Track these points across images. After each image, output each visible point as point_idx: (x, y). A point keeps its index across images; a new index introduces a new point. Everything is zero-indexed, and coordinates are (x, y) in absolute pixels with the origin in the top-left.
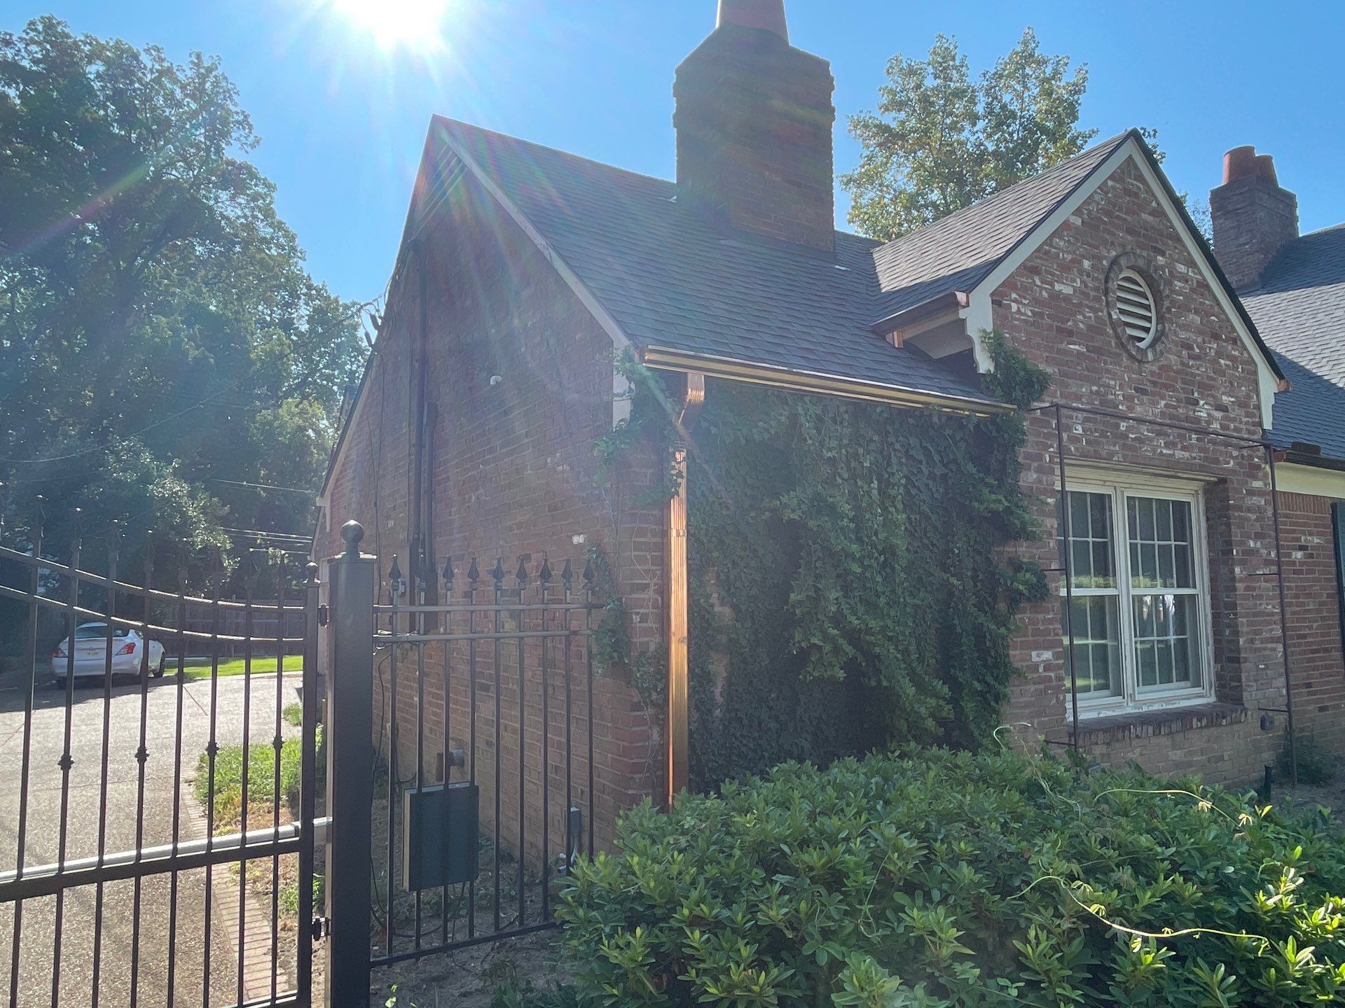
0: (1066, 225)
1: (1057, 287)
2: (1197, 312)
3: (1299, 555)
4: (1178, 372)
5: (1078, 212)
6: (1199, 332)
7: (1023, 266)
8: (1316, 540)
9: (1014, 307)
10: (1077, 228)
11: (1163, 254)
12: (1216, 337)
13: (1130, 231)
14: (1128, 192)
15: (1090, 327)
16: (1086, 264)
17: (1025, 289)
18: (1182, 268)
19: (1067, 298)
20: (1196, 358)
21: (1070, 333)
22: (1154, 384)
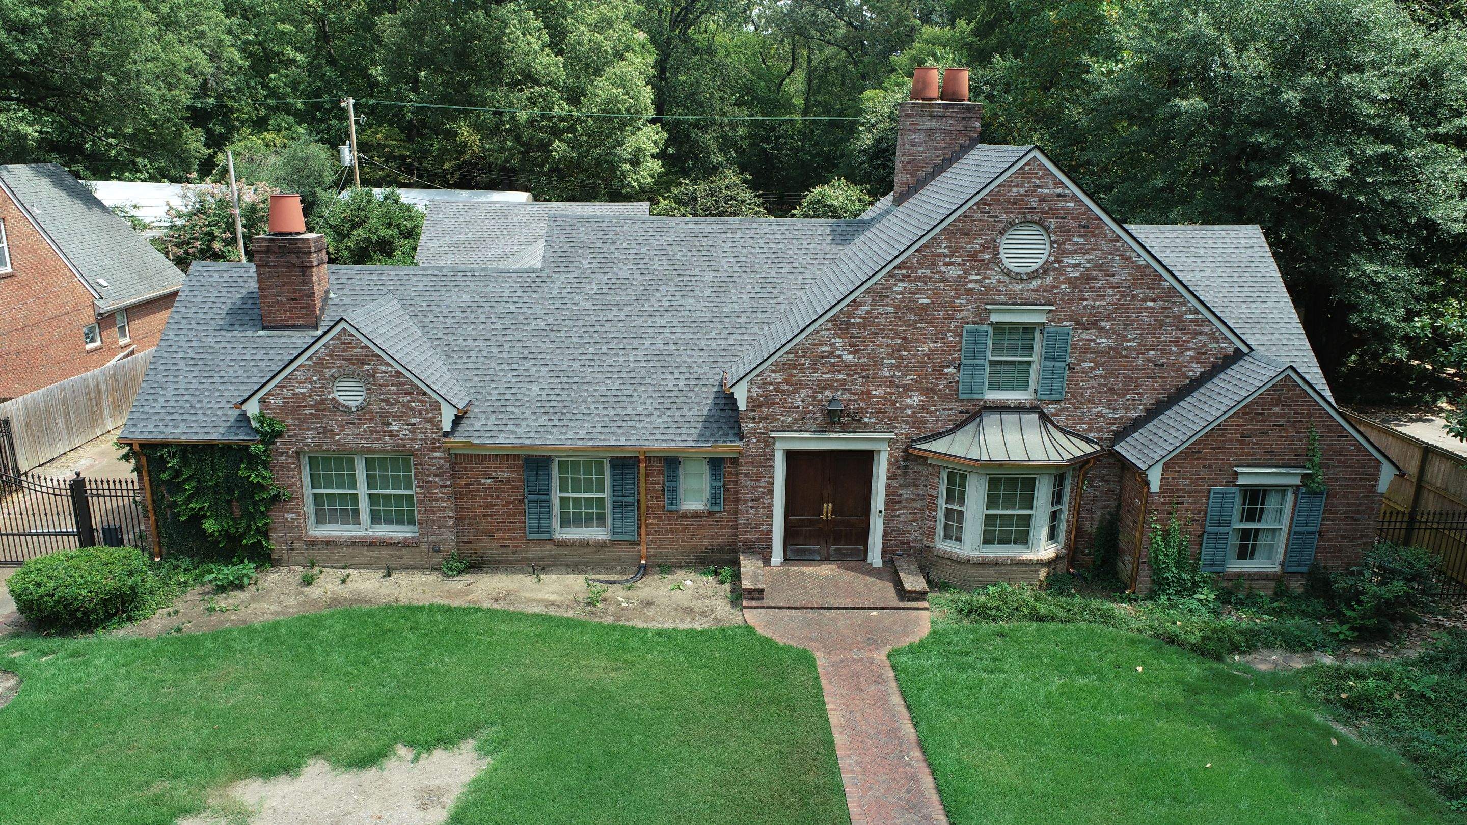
0: (301, 366)
1: (297, 390)
2: (393, 385)
3: (488, 481)
4: (378, 413)
5: (309, 359)
6: (395, 393)
7: (276, 386)
8: (506, 474)
9: (272, 402)
10: (310, 367)
11: (369, 364)
12: (410, 394)
13: (344, 360)
14: (342, 343)
15: (316, 403)
16: (315, 379)
17: (278, 394)
18: (384, 368)
19: (303, 394)
20: (394, 405)
21: (305, 407)
22: (360, 419)
